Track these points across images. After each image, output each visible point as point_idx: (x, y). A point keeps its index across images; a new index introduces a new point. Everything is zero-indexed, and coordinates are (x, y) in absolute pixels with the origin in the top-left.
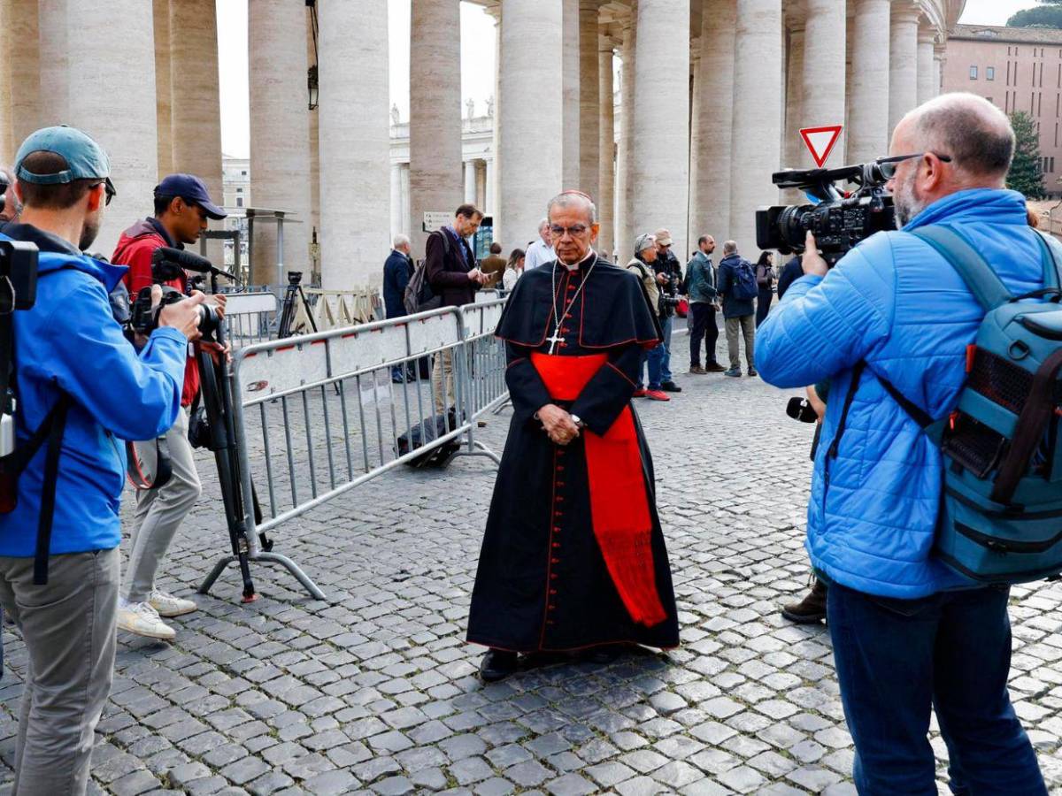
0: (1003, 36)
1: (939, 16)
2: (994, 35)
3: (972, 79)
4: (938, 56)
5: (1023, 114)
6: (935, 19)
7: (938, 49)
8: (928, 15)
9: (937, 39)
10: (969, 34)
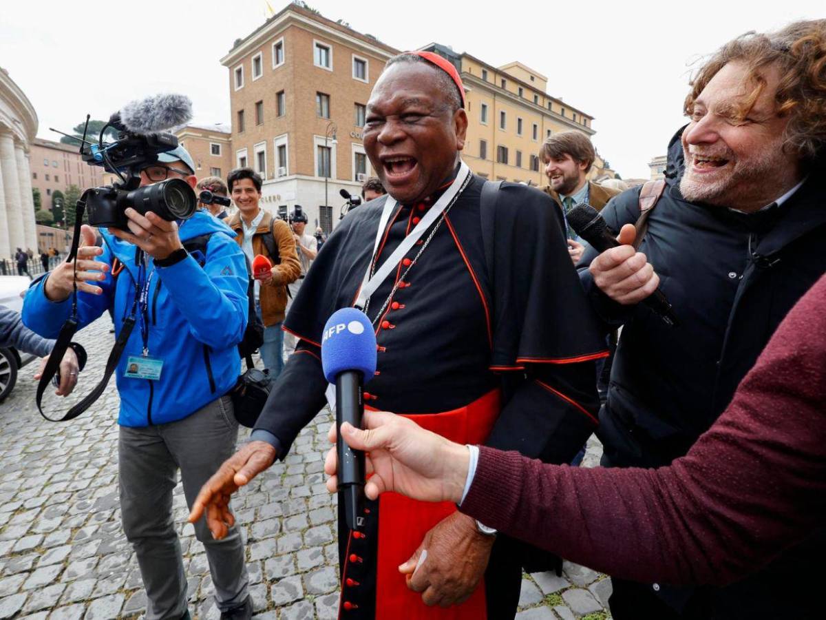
0: (60, 148)
1: (24, 135)
2: (54, 146)
3: (46, 165)
4: (27, 155)
5: (75, 186)
6: (22, 137)
7: (26, 152)
8: (18, 135)
9: (25, 147)
10: (41, 144)
